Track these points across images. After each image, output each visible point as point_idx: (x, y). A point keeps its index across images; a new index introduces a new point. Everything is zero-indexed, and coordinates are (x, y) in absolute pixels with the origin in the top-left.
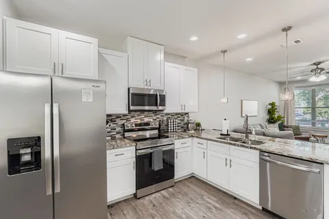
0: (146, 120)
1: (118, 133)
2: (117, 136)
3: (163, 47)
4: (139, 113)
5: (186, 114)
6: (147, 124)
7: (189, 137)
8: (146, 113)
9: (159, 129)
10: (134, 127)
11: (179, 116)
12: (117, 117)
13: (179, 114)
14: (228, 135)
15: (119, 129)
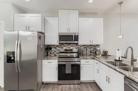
0: (71, 48)
1: (57, 53)
2: (57, 55)
3: (78, 10)
4: (68, 45)
5: (97, 45)
6: (71, 50)
7: (92, 59)
8: (71, 45)
9: (78, 53)
10: (64, 51)
11: (93, 46)
12: (57, 46)
13: (92, 45)
14: (119, 61)
15: (57, 52)
